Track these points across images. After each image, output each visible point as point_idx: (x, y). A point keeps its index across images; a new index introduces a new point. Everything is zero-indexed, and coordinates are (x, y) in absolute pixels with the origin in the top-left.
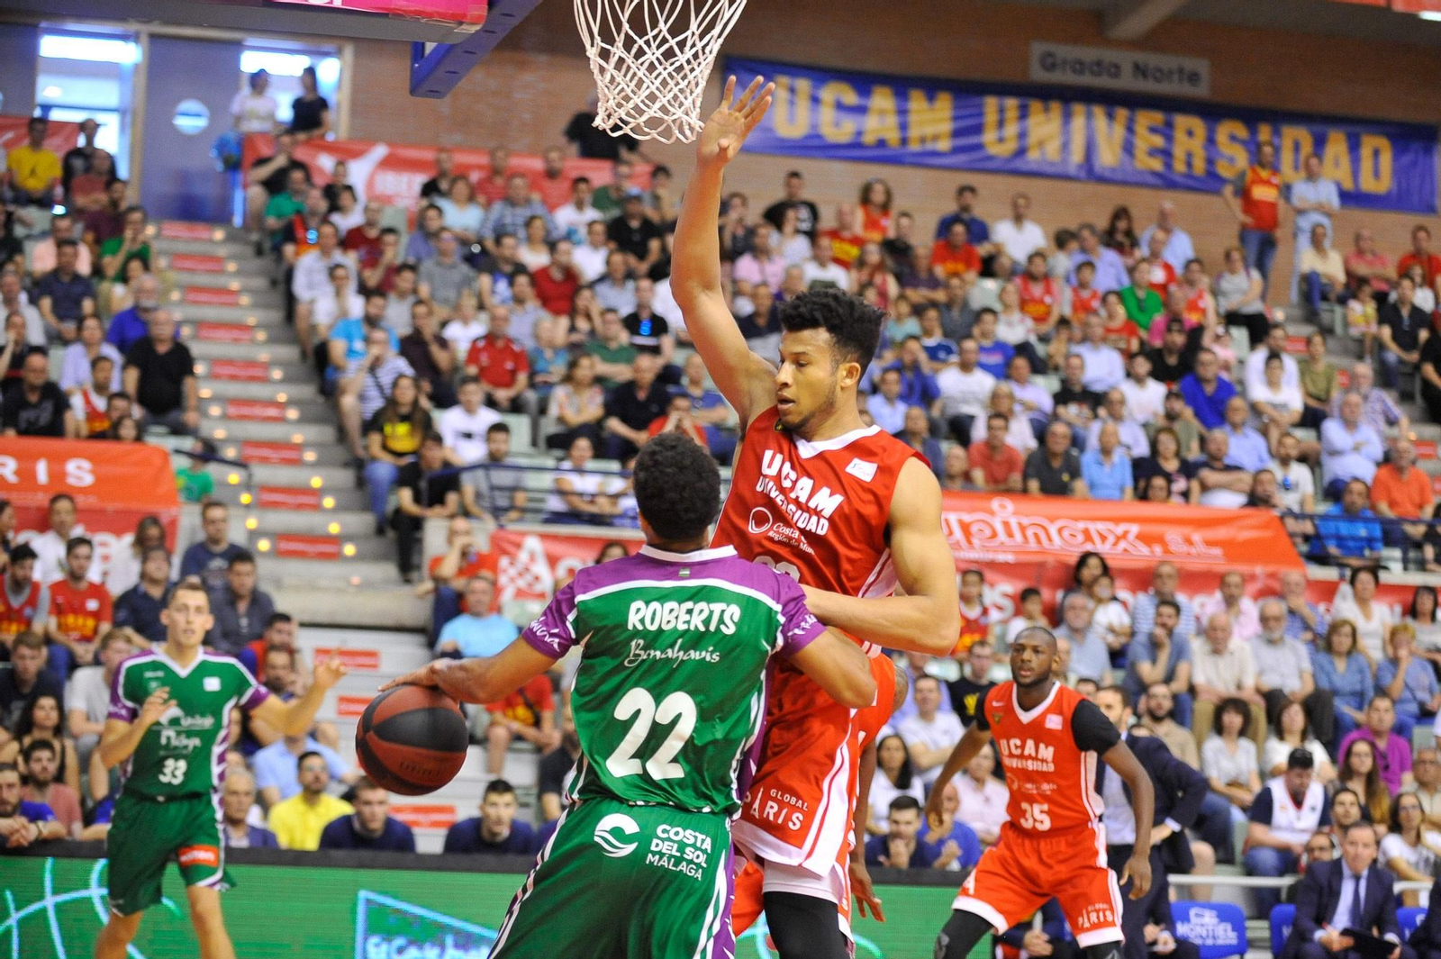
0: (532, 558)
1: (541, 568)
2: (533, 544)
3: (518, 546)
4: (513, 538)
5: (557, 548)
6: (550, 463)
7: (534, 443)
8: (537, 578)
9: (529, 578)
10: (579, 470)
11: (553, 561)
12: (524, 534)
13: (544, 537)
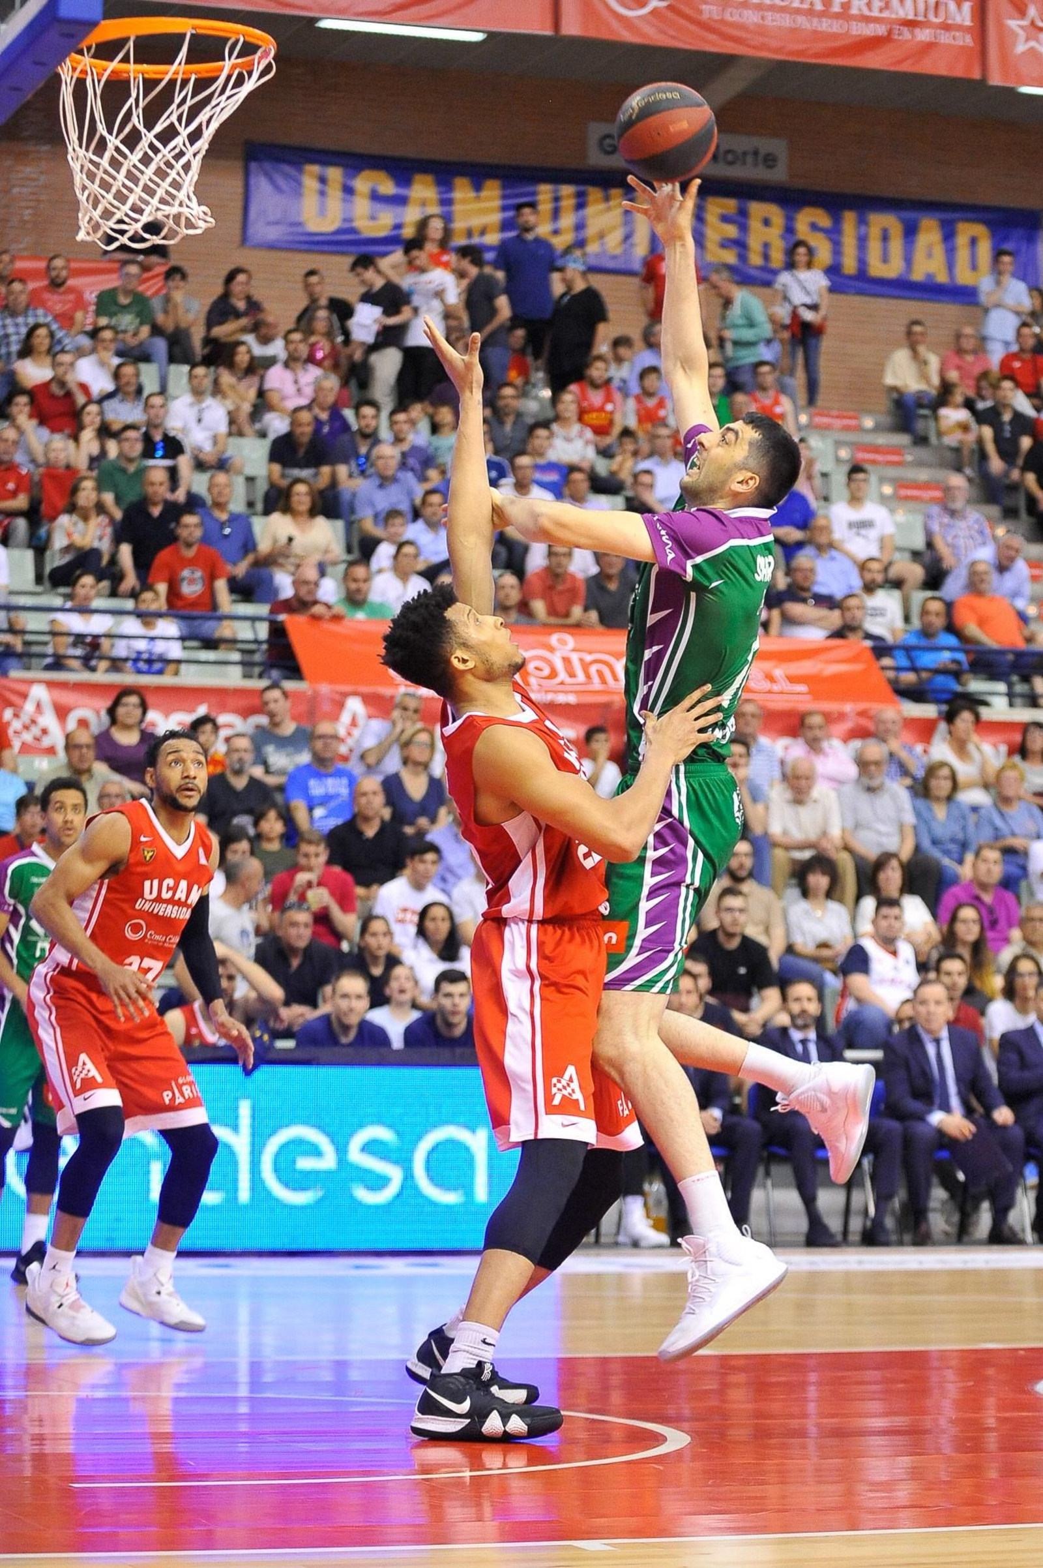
0: (38, 706)
1: (48, 719)
2: (39, 692)
3: (24, 696)
4: (21, 687)
5: (67, 698)
6: (58, 602)
7: (39, 579)
8: (45, 732)
9: (35, 731)
10: (84, 610)
11: (62, 712)
12: (32, 682)
13: (50, 684)
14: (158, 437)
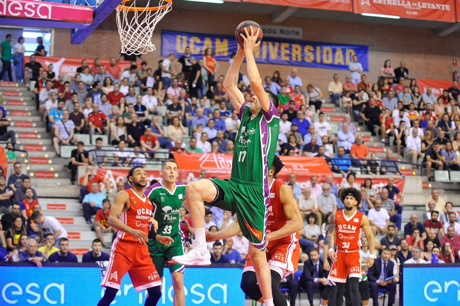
0: (109, 176)
1: (112, 179)
2: (109, 172)
3: (105, 173)
4: (104, 171)
5: (116, 173)
6: (114, 149)
7: (109, 143)
8: (111, 182)
10: (122, 151)
11: (115, 177)
12: (107, 169)
13: (112, 170)
14: (139, 106)
